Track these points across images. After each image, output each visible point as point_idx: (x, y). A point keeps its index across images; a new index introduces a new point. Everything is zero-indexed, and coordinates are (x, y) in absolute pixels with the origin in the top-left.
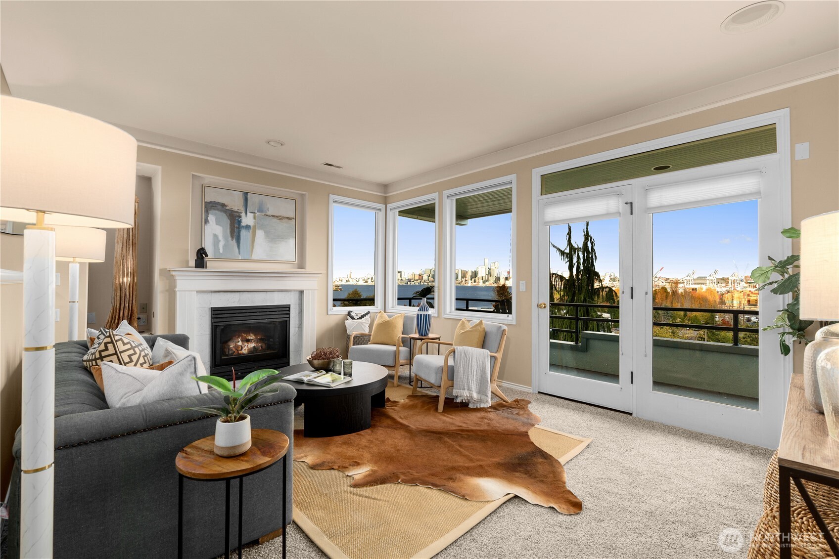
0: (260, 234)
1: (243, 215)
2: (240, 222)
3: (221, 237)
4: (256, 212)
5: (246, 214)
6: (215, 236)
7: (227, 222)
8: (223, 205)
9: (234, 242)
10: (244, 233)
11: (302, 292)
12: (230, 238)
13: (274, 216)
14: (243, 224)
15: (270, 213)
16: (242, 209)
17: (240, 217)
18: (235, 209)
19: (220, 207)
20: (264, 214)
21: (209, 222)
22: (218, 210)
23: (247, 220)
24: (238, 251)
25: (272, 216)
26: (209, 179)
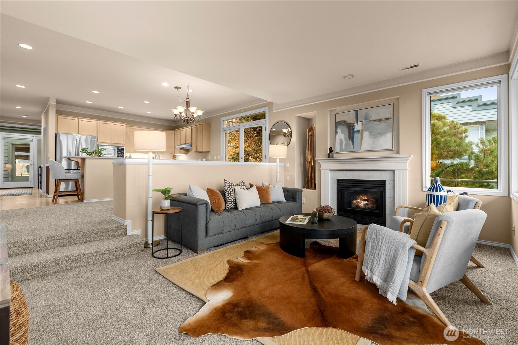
0: (366, 134)
1: (355, 124)
2: (354, 129)
3: (343, 140)
4: (363, 120)
5: (357, 123)
6: (341, 140)
7: (346, 130)
8: (345, 121)
9: (351, 142)
10: (356, 136)
11: (394, 171)
12: (348, 140)
13: (376, 120)
14: (356, 130)
15: (372, 119)
16: (355, 121)
17: (354, 126)
18: (351, 122)
19: (343, 123)
20: (368, 121)
21: (338, 133)
22: (342, 125)
23: (358, 127)
24: (352, 146)
25: (374, 120)
26: (338, 109)
